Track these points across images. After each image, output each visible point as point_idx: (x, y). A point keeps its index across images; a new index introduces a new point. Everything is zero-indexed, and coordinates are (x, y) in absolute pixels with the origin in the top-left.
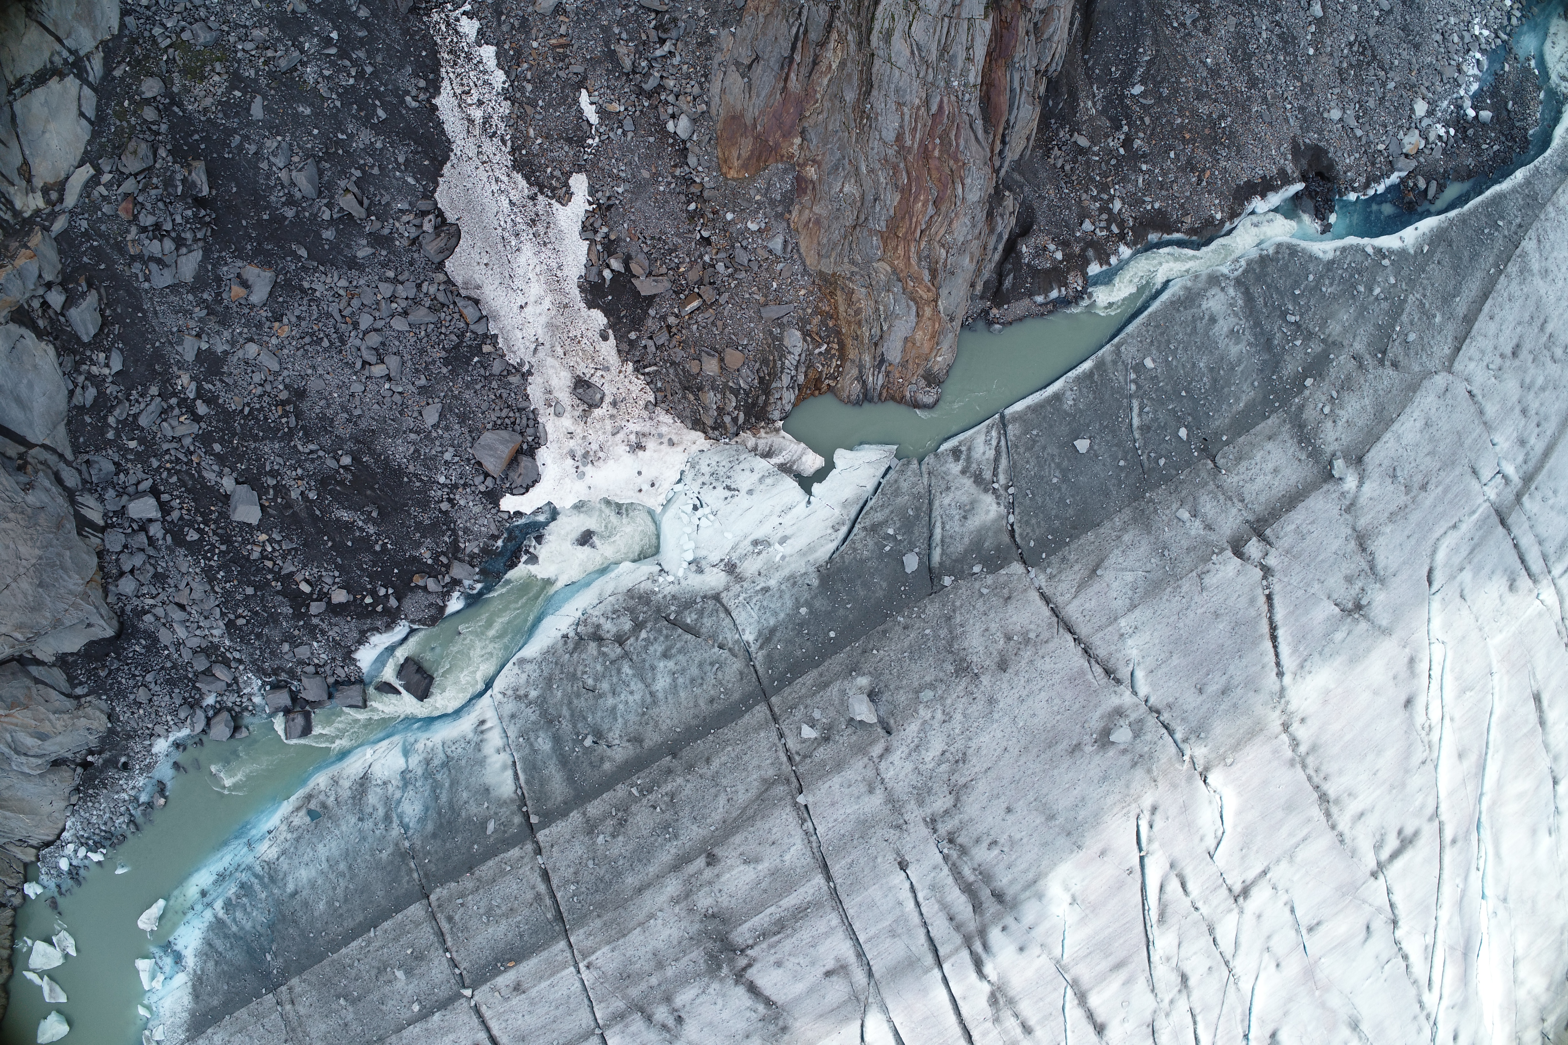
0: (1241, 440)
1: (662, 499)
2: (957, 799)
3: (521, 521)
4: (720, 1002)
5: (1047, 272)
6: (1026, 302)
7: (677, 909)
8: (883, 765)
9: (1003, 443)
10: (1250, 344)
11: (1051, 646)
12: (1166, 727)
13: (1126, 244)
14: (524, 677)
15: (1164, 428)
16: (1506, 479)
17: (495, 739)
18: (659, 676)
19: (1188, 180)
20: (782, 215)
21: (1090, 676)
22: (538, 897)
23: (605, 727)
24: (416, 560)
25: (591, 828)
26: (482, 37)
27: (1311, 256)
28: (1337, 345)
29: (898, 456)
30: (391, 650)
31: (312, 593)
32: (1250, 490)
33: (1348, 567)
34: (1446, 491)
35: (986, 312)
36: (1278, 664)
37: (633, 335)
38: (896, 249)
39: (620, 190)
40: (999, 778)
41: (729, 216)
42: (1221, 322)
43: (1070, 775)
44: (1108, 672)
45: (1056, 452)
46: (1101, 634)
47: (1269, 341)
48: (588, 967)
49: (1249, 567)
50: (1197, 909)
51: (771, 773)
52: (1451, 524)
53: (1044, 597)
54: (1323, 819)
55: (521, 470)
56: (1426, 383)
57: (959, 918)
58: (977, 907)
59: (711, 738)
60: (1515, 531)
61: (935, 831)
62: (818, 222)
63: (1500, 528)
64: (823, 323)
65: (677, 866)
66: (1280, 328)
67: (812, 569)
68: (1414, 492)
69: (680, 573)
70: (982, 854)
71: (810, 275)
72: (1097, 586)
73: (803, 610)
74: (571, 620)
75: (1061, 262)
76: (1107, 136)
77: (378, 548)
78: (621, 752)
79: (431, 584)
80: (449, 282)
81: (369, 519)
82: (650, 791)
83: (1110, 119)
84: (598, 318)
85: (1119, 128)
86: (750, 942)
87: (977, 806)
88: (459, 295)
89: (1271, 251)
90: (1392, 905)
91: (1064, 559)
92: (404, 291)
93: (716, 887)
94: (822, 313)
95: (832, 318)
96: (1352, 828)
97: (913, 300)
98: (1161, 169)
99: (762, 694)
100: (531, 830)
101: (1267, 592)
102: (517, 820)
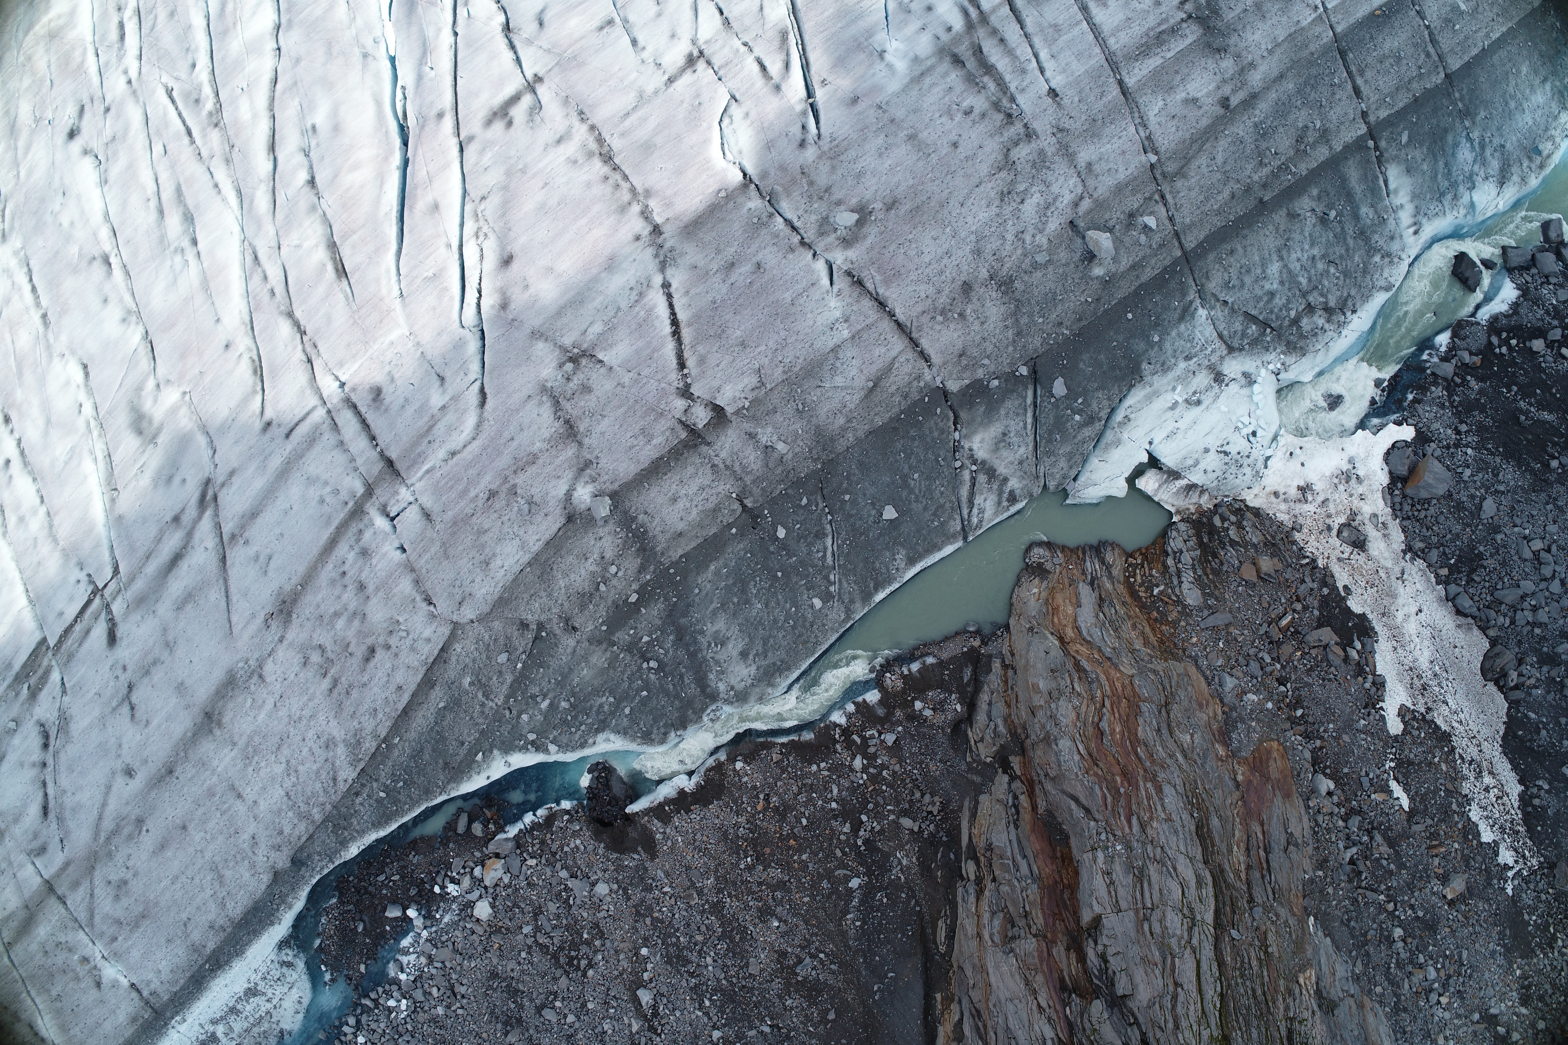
0: (714, 530)
1: (1282, 441)
2: (1007, 156)
3: (1394, 417)
5: (931, 688)
6: (945, 656)
7: (1250, 57)
8: (1079, 189)
9: (965, 512)
10: (702, 632)
11: (919, 308)
12: (794, 228)
13: (840, 726)
14: (1385, 275)
15: (800, 537)
16: (384, 511)
17: (1405, 217)
18: (1277, 275)
19: (781, 799)
20: (1231, 710)
21: (878, 278)
22: (1362, 73)
23: (1318, 228)
24: (1480, 379)
25: (1324, 135)
26: (1494, 848)
27: (625, 734)
28: (595, 640)
29: (1065, 494)
30: (1488, 299)
31: (1559, 348)
32: (705, 477)
33: (590, 402)
34: (465, 491)
35: (984, 643)
36: (669, 296)
37: (1325, 591)
38: (1123, 686)
39: (1362, 722)
40: (967, 176)
41: (1270, 705)
42: (735, 653)
43: (896, 179)
44: (860, 283)
45: (914, 505)
46: (868, 321)
47: (679, 639)
48: (1316, 7)
49: (707, 397)
50: (745, 44)
51: (1179, 184)
52: (458, 457)
53: (927, 359)
54: (606, 135)
55: (1407, 462)
56: (486, 609)
57: (995, 41)
58: (978, 51)
59: (1232, 218)
60: (374, 454)
61: (1026, 126)
62: (1201, 706)
63: (393, 455)
64: (1164, 615)
65: (1252, 99)
66: (667, 652)
67: (1148, 379)
68: (504, 488)
69: (1263, 372)
70: (979, 102)
71: (1190, 657)
72: (873, 369)
73: (1156, 339)
74: (1351, 326)
75: (914, 699)
76: (881, 832)
77: (1515, 388)
78: (1305, 204)
79: (1466, 357)
80: (1483, 629)
81: (1527, 413)
82: (1279, 168)
83: (878, 850)
84: (1355, 605)
85: (866, 842)
86: (1184, 25)
87: (988, 149)
88: (1474, 618)
89: (673, 734)
90: (512, 47)
91: (905, 397)
92: (1524, 617)
93: (1218, 77)
94: (1168, 623)
95: (1156, 620)
96: (571, 127)
97: (1088, 642)
98: (814, 805)
99: (1189, 259)
100: (1371, 134)
101: (686, 371)
102: (1383, 144)
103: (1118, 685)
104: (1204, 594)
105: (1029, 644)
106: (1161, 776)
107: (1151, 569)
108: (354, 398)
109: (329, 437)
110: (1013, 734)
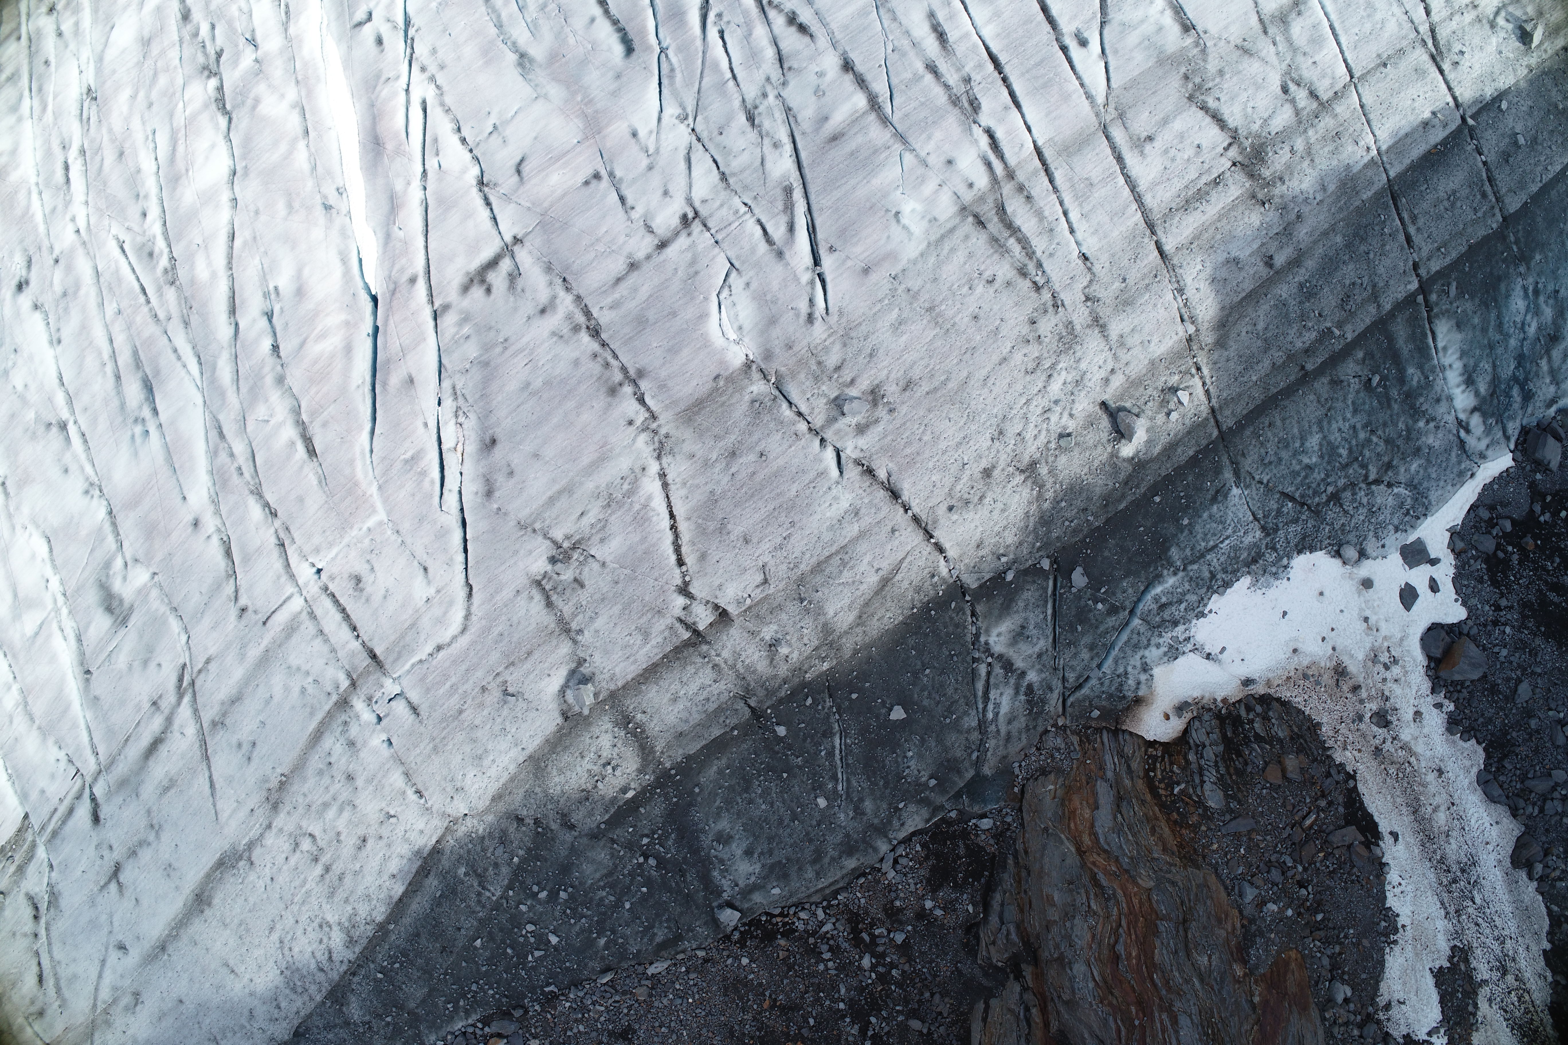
2: (1031, 331)
4: (1249, 110)
8: (1110, 365)
9: (981, 706)
10: (703, 831)
11: (934, 500)
12: (800, 413)
15: (806, 737)
17: (1454, 377)
18: (1316, 448)
19: (787, 995)
20: (1250, 923)
21: (890, 467)
22: (1414, 219)
23: (1362, 395)
25: (1373, 293)
28: (594, 837)
32: (706, 677)
33: (580, 599)
36: (666, 486)
38: (1141, 902)
39: (1383, 924)
40: (988, 355)
41: (1290, 912)
42: (739, 852)
43: (910, 359)
44: (870, 472)
45: (926, 703)
46: (881, 515)
47: (681, 837)
48: (1369, 149)
49: (707, 596)
50: (745, 204)
51: (1217, 354)
52: (445, 651)
53: (941, 551)
54: (594, 309)
55: (1442, 645)
56: (481, 804)
57: (1020, 199)
58: (1002, 211)
59: (1273, 390)
60: (356, 646)
61: (1053, 295)
62: (1219, 921)
63: (376, 649)
64: (1184, 816)
65: (1299, 257)
66: (668, 852)
70: (1002, 269)
71: (1210, 864)
73: (1185, 522)
76: (890, 1033)
78: (1349, 369)
82: (1324, 332)
86: (1228, 175)
87: (1011, 323)
88: (1506, 805)
90: (489, 205)
91: (919, 592)
92: (1553, 806)
93: (1263, 233)
94: (1188, 826)
95: (1175, 822)
96: (554, 297)
97: (1105, 851)
98: (822, 1005)
99: (1225, 437)
100: (1424, 289)
101: (684, 568)
102: (1434, 297)
103: (1136, 901)
104: (1227, 796)
105: (1044, 847)
106: (1178, 1005)
107: (1172, 764)
108: (332, 587)
109: (308, 628)
110: (1026, 943)
